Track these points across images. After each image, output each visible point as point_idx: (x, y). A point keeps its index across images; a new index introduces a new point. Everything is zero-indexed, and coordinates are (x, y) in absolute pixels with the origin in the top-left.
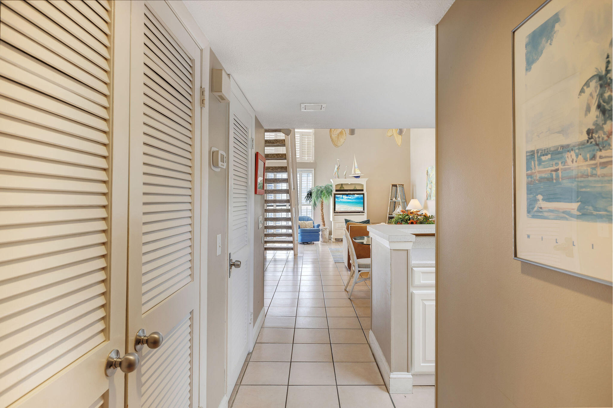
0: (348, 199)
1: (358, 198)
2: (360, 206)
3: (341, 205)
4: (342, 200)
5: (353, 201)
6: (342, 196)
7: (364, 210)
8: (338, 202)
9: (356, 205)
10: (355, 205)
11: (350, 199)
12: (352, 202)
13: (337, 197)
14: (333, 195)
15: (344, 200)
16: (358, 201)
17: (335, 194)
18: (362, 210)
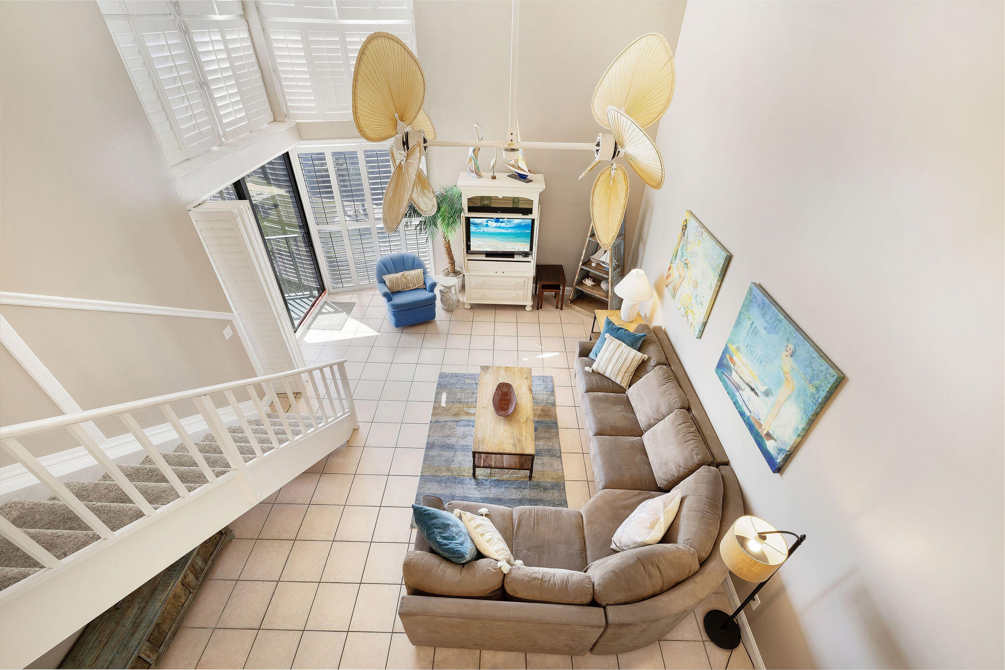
0: (500, 227)
1: (519, 226)
2: (525, 242)
3: (486, 240)
4: (486, 229)
5: (509, 231)
6: (487, 222)
7: (531, 249)
8: (475, 233)
9: (515, 240)
10: (512, 240)
11: (503, 228)
12: (508, 234)
13: (476, 224)
14: (463, 221)
15: (490, 230)
16: (518, 231)
17: (468, 220)
18: (527, 249)
